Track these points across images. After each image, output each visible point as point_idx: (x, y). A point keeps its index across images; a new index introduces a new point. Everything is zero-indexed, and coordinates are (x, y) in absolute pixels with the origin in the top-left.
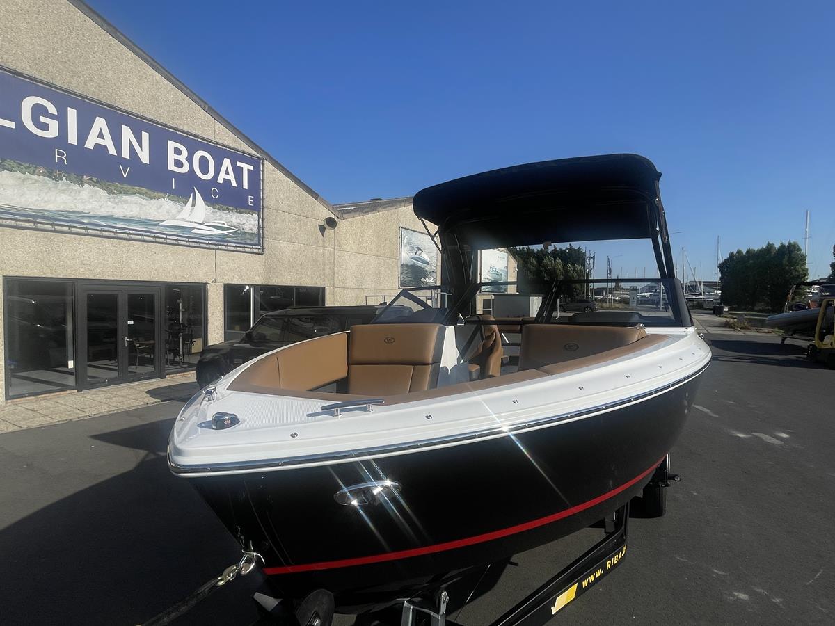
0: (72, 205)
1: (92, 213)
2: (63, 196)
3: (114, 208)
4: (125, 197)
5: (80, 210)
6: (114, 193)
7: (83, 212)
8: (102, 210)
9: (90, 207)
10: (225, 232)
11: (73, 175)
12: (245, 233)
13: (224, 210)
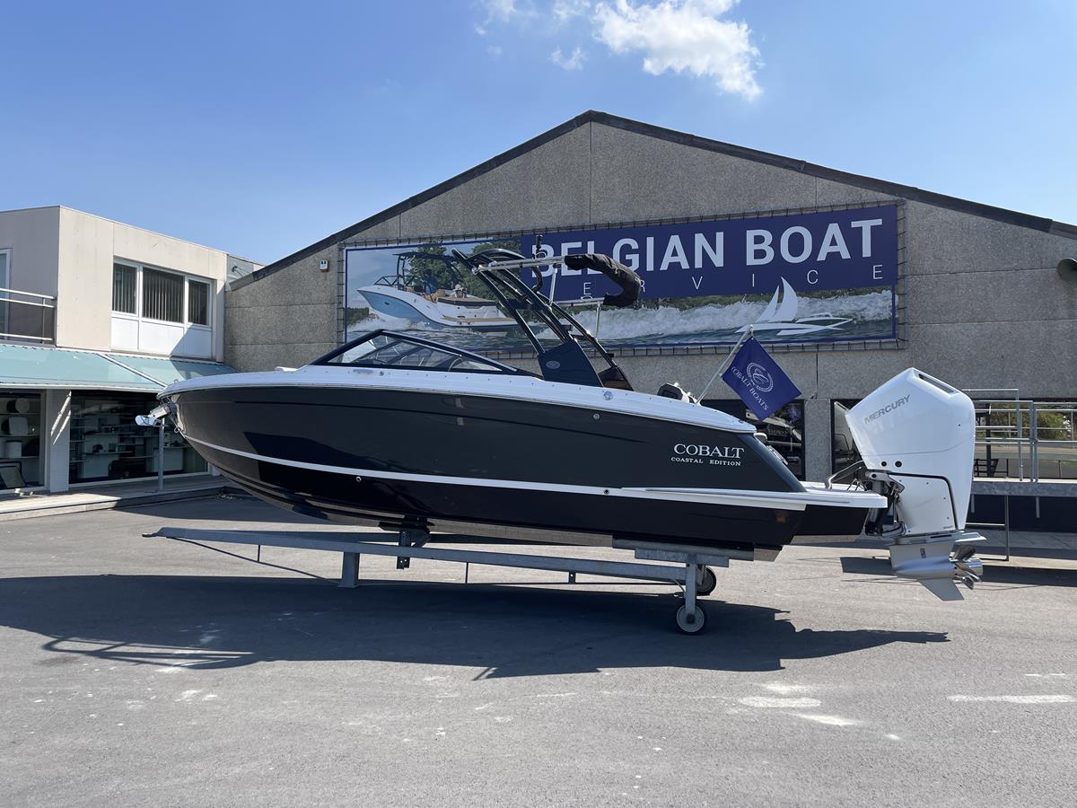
0: (649, 329)
1: (665, 335)
2: (642, 322)
3: (685, 324)
4: (698, 310)
5: (655, 333)
6: (686, 309)
7: (657, 335)
8: (675, 328)
9: (664, 328)
10: (830, 327)
11: (650, 300)
12: (866, 323)
13: (827, 297)
